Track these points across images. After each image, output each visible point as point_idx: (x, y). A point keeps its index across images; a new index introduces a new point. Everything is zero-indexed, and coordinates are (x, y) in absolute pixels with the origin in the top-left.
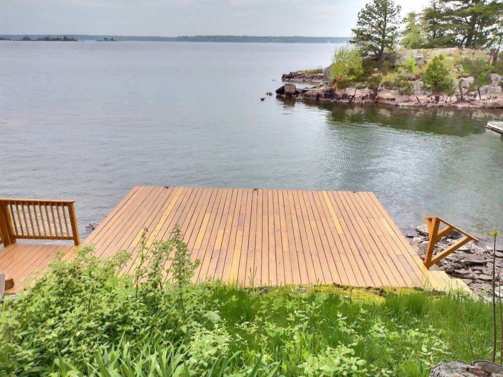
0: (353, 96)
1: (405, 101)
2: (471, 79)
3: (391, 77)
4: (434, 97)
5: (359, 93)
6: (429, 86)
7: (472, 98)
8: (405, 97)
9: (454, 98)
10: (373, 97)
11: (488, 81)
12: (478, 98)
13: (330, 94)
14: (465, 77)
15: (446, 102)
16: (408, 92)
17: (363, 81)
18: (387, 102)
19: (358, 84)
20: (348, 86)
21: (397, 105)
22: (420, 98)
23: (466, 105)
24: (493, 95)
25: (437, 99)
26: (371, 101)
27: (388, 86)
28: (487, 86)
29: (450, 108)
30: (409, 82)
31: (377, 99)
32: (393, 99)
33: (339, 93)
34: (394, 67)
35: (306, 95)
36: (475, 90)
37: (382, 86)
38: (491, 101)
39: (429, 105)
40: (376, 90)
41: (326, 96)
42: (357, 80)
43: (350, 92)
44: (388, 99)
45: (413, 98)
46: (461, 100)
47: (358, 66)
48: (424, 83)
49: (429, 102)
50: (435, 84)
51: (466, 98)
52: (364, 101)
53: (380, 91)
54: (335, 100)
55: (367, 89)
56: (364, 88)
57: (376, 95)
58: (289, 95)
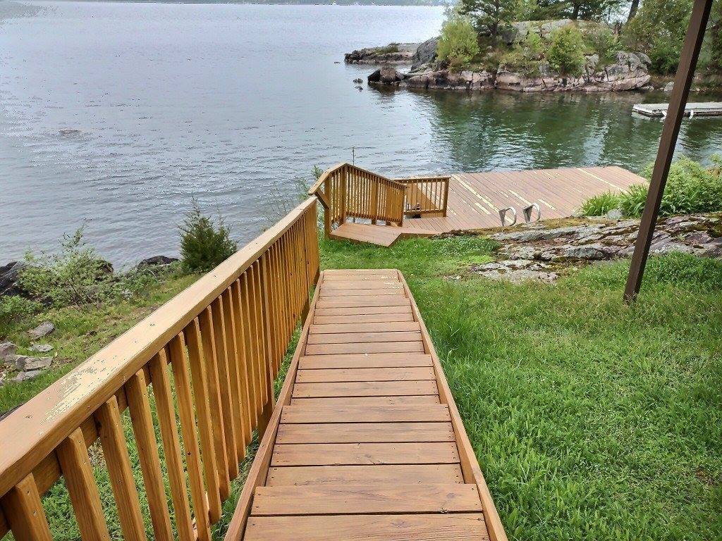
0: (470, 82)
1: (530, 86)
2: (595, 58)
3: (511, 57)
4: (561, 80)
5: (476, 78)
6: (557, 66)
7: (600, 80)
8: (530, 81)
9: (582, 81)
10: (491, 81)
11: (614, 59)
12: (605, 79)
13: (442, 80)
14: (590, 55)
15: (574, 85)
16: (532, 76)
17: (478, 62)
18: (510, 87)
19: (475, 67)
20: (464, 69)
21: (522, 91)
22: (546, 80)
23: (594, 88)
24: (620, 75)
25: (565, 82)
26: (490, 87)
27: (511, 68)
28: (614, 65)
29: (580, 92)
30: (535, 62)
31: (497, 84)
32: (518, 84)
33: (452, 77)
34: (510, 44)
35: (412, 82)
36: (601, 70)
37: (503, 68)
38: (619, 82)
39: (556, 90)
40: (495, 73)
41: (438, 82)
42: (473, 62)
43: (467, 76)
44: (511, 84)
45: (539, 81)
46: (588, 83)
47: (472, 42)
48: (551, 63)
49: (556, 86)
50: (563, 64)
51: (592, 79)
52: (483, 87)
53: (500, 74)
54: (449, 87)
55: (484, 72)
56: (482, 70)
57: (495, 79)
58: (388, 81)
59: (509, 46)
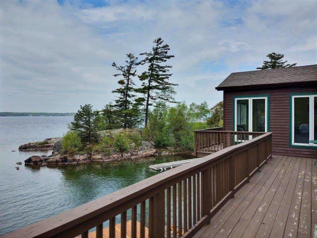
0: (79, 160)
1: (107, 159)
2: (134, 144)
3: (97, 147)
4: (121, 155)
5: (82, 157)
6: (118, 150)
7: (137, 153)
8: (107, 157)
9: (129, 154)
10: (89, 158)
11: (141, 144)
12: (139, 153)
13: (65, 160)
14: (131, 143)
15: (126, 157)
16: (108, 155)
17: (82, 150)
18: (98, 160)
19: (81, 152)
20: (75, 154)
21: (104, 162)
22: (114, 156)
23: (135, 157)
24: (145, 151)
25: (122, 156)
26: (89, 161)
27: (97, 152)
28: (141, 147)
29: (129, 159)
30: (108, 149)
31: (92, 159)
32: (101, 159)
33: (69, 158)
34: (97, 141)
35: (49, 162)
36: (137, 149)
37: (94, 152)
38: (144, 154)
39: (119, 159)
40: (91, 154)
41: (62, 161)
42: (80, 150)
43: (77, 157)
44: (99, 159)
45: (111, 157)
46: (132, 155)
47: (78, 142)
48: (115, 148)
49: (119, 158)
50: (120, 148)
51: (134, 153)
52: (85, 161)
53: (93, 155)
54: (68, 163)
55: (86, 154)
56: (84, 154)
57: (91, 157)
59: (97, 142)
